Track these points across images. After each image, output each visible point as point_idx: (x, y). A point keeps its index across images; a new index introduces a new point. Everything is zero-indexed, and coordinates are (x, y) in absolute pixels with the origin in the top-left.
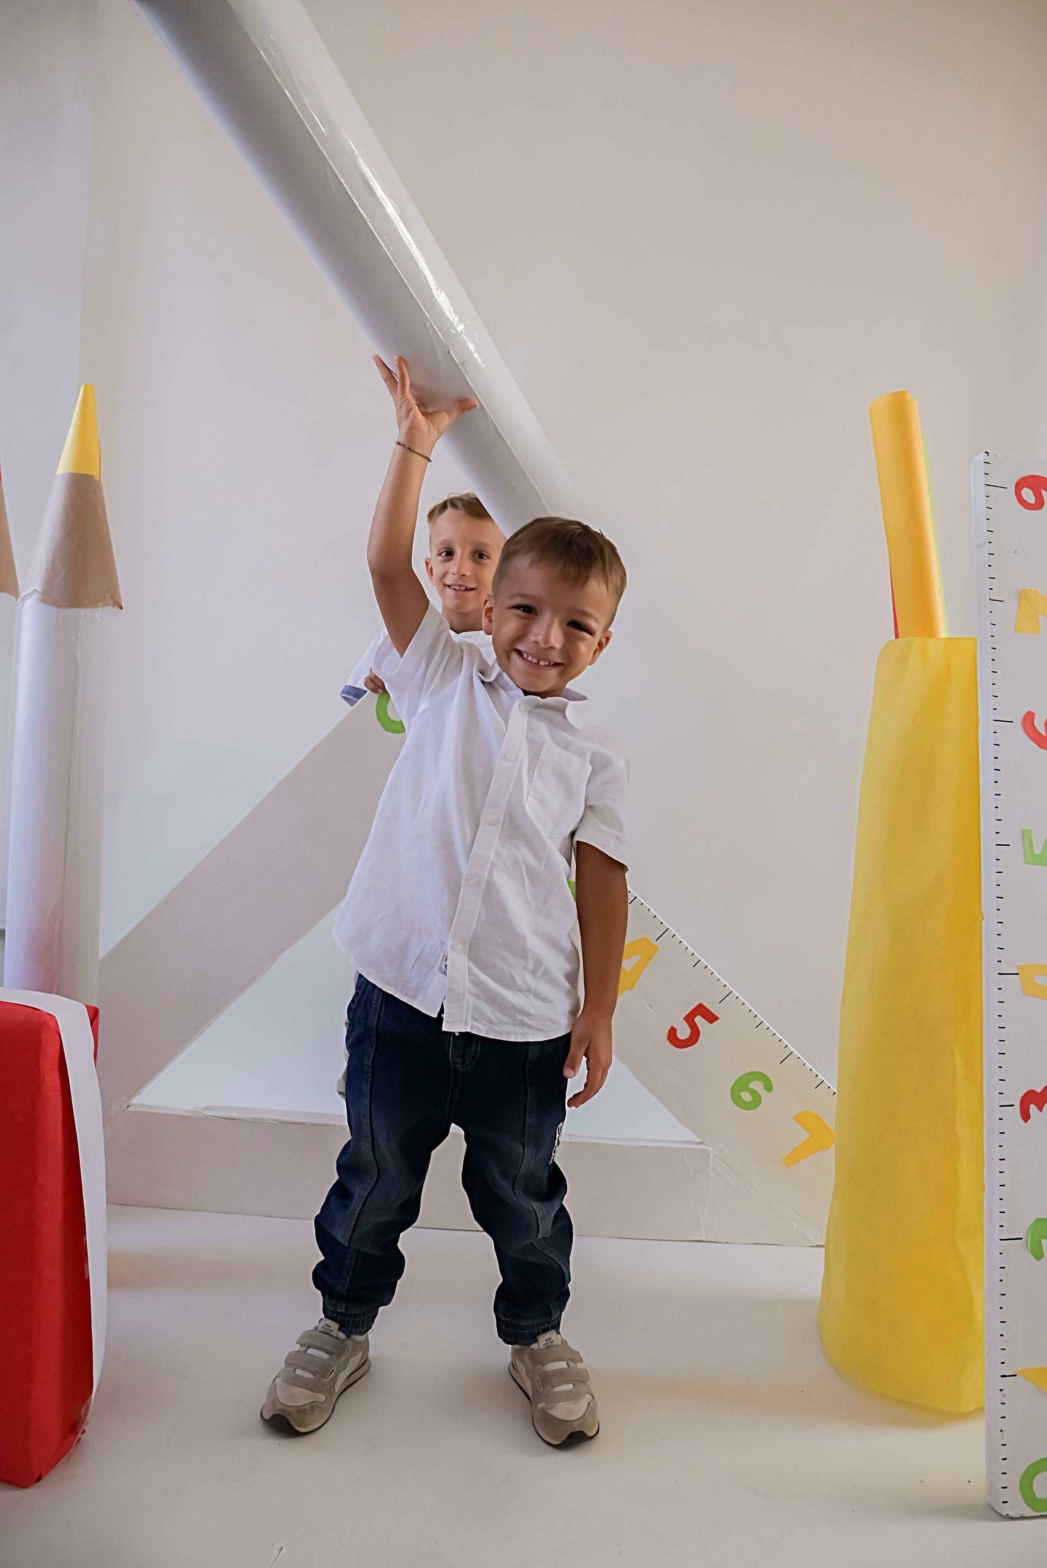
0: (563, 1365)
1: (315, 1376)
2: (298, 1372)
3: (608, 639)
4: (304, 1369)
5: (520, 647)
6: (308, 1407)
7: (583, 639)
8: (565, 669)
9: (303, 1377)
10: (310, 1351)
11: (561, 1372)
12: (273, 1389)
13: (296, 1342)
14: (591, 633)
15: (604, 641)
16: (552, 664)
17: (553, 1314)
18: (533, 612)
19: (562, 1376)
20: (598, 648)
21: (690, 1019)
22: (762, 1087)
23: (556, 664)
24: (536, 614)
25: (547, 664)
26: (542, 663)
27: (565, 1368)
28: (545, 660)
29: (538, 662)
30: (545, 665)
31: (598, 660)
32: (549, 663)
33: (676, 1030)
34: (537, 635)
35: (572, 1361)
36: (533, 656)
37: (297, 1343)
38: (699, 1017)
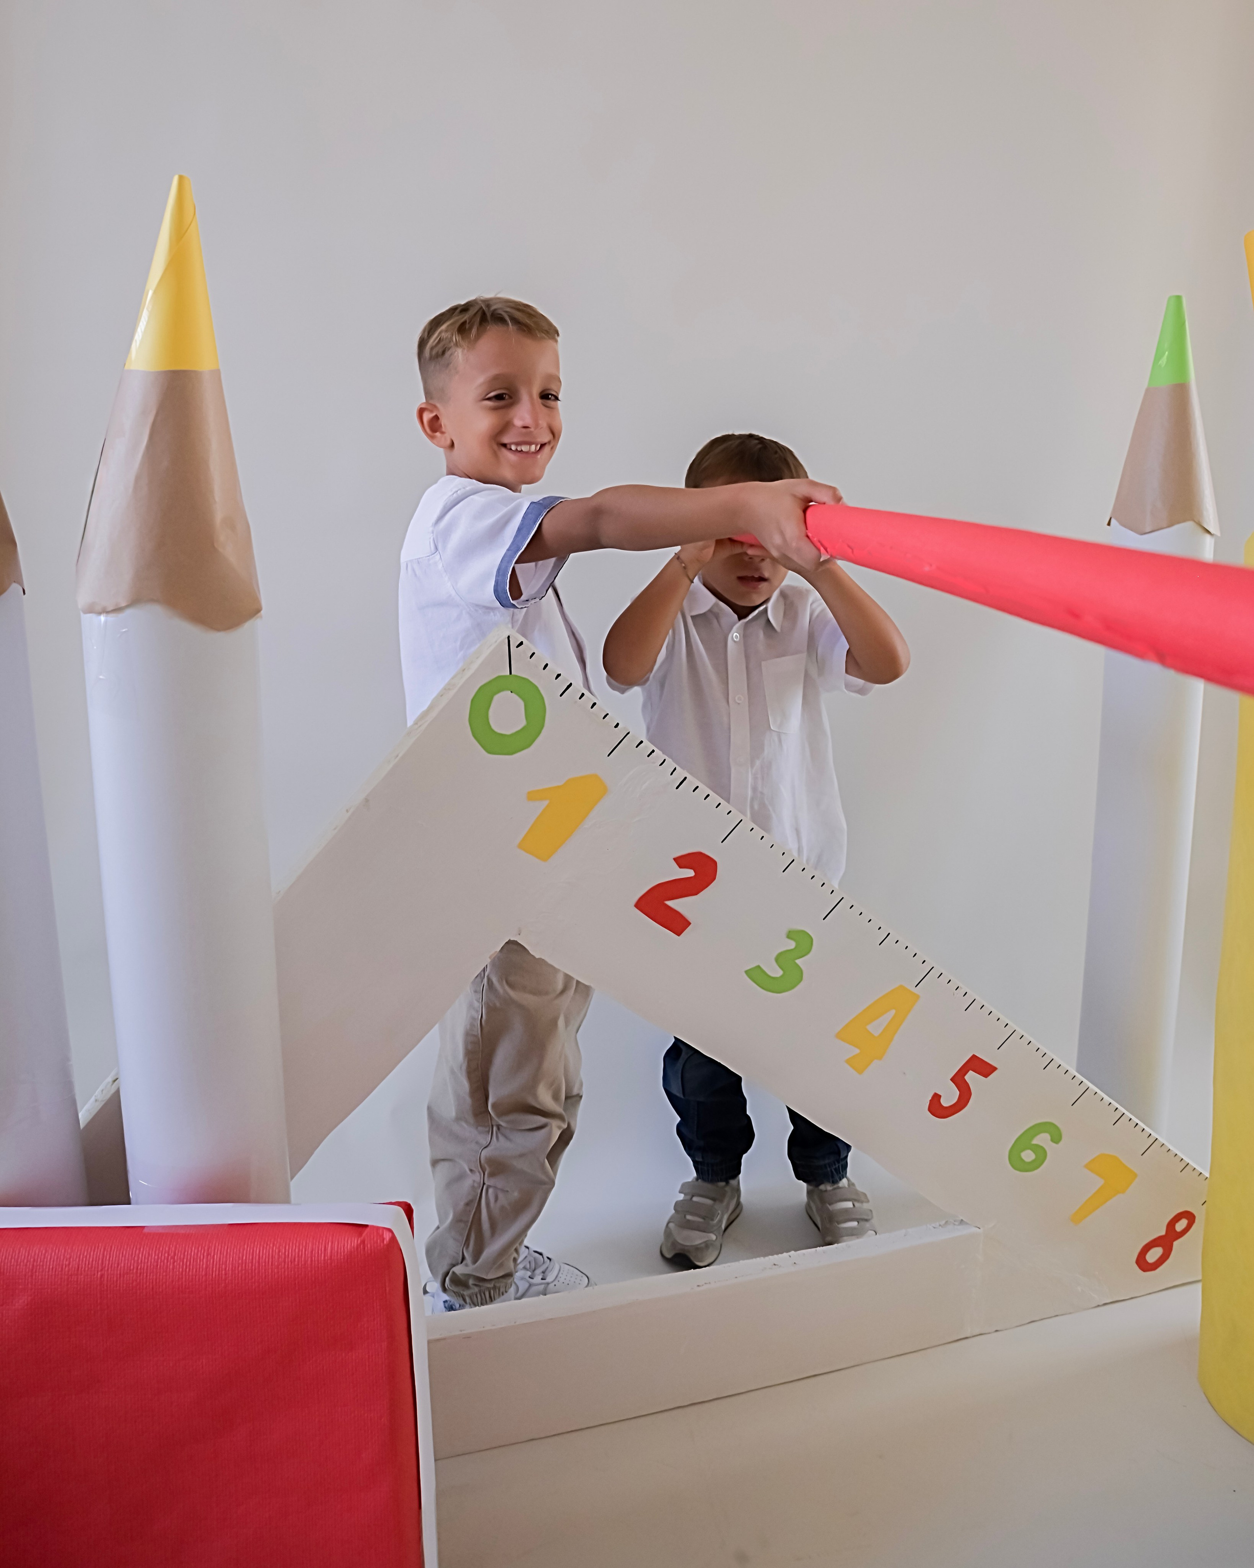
0: (849, 1205)
1: (704, 1219)
2: (689, 1217)
4: (692, 1214)
6: (703, 1245)
9: (694, 1222)
10: (695, 1199)
11: (846, 1210)
12: (668, 1233)
13: (678, 1192)
17: (842, 1152)
19: (848, 1215)
21: (958, 1078)
22: (1049, 1139)
27: (851, 1208)
33: (940, 1096)
35: (858, 1201)
37: (680, 1192)
38: (971, 1072)
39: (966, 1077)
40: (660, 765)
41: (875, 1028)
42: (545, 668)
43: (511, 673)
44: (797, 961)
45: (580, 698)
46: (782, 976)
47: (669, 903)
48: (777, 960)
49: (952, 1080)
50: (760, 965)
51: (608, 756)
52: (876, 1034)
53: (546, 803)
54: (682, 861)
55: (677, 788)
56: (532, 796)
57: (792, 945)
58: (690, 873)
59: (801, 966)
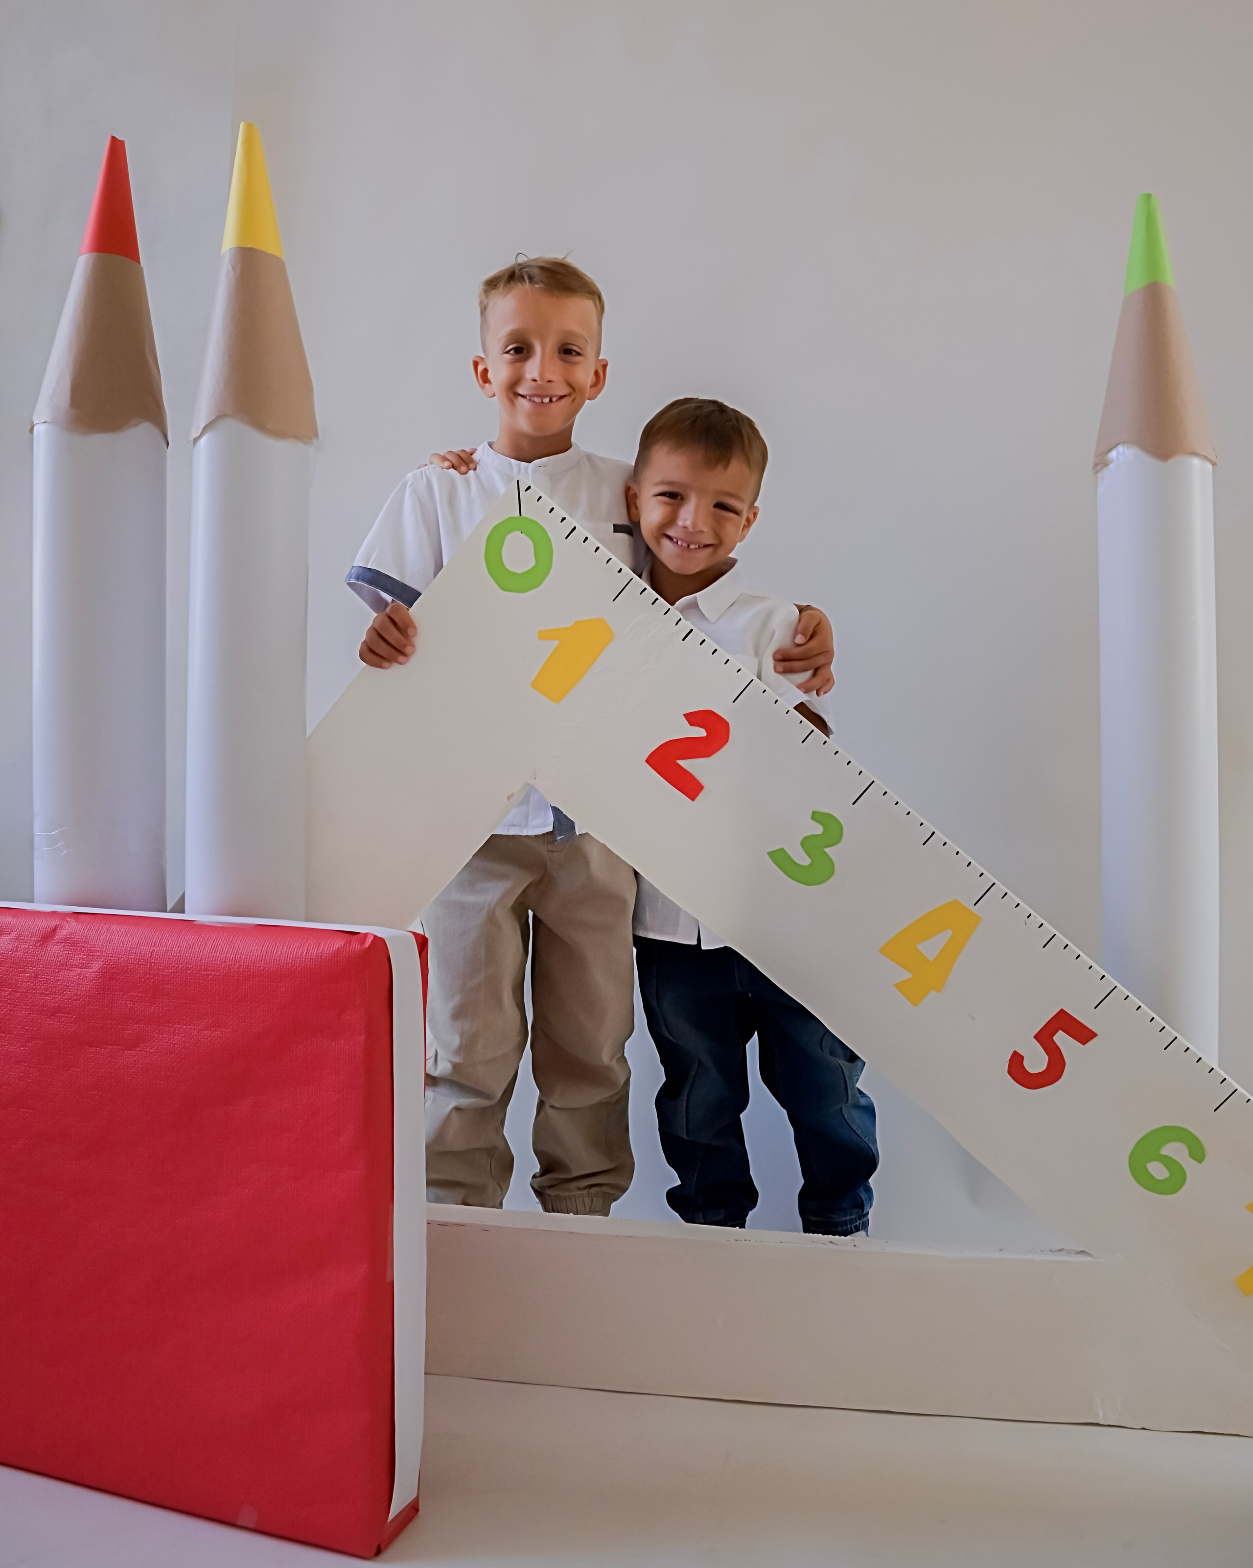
3: (755, 515)
5: (670, 533)
7: (728, 519)
8: (715, 550)
14: (737, 513)
15: (751, 516)
16: (702, 546)
18: (679, 498)
20: (746, 523)
21: (1045, 1037)
22: (1186, 1152)
23: (706, 546)
24: (682, 499)
25: (697, 546)
26: (692, 547)
28: (694, 543)
29: (688, 546)
30: (695, 548)
31: (747, 536)
32: (699, 546)
33: (1022, 1058)
34: (685, 520)
36: (682, 540)
38: (1060, 1032)
39: (1055, 1038)
40: (664, 614)
41: (930, 948)
42: (551, 511)
43: (520, 515)
44: (827, 850)
45: (584, 542)
46: (810, 865)
47: (680, 762)
48: (803, 844)
49: (1035, 1037)
50: (784, 848)
51: (614, 600)
52: (931, 958)
53: (556, 643)
54: (693, 718)
55: (684, 639)
56: (543, 635)
57: (819, 829)
58: (701, 733)
59: (829, 854)
